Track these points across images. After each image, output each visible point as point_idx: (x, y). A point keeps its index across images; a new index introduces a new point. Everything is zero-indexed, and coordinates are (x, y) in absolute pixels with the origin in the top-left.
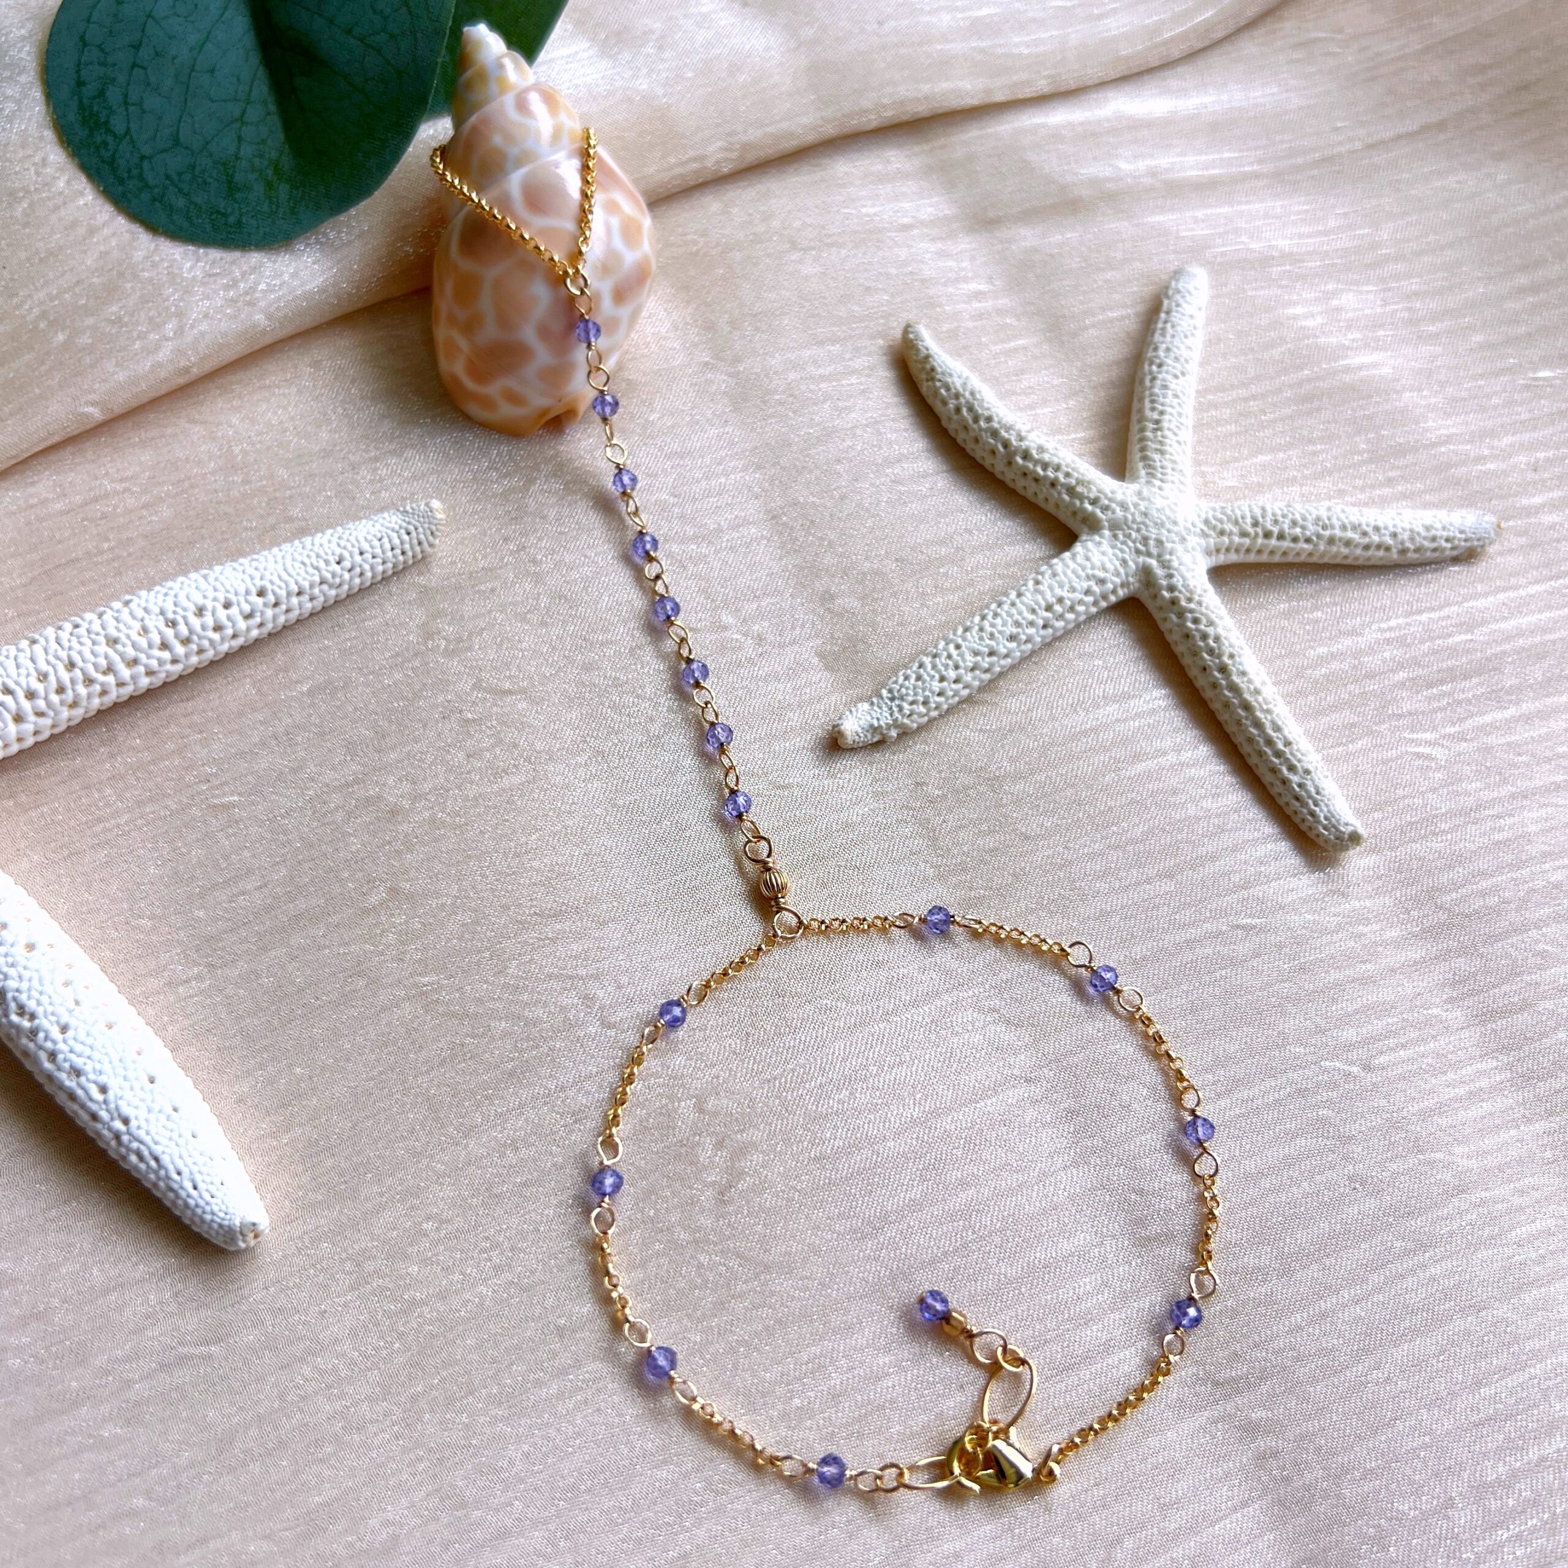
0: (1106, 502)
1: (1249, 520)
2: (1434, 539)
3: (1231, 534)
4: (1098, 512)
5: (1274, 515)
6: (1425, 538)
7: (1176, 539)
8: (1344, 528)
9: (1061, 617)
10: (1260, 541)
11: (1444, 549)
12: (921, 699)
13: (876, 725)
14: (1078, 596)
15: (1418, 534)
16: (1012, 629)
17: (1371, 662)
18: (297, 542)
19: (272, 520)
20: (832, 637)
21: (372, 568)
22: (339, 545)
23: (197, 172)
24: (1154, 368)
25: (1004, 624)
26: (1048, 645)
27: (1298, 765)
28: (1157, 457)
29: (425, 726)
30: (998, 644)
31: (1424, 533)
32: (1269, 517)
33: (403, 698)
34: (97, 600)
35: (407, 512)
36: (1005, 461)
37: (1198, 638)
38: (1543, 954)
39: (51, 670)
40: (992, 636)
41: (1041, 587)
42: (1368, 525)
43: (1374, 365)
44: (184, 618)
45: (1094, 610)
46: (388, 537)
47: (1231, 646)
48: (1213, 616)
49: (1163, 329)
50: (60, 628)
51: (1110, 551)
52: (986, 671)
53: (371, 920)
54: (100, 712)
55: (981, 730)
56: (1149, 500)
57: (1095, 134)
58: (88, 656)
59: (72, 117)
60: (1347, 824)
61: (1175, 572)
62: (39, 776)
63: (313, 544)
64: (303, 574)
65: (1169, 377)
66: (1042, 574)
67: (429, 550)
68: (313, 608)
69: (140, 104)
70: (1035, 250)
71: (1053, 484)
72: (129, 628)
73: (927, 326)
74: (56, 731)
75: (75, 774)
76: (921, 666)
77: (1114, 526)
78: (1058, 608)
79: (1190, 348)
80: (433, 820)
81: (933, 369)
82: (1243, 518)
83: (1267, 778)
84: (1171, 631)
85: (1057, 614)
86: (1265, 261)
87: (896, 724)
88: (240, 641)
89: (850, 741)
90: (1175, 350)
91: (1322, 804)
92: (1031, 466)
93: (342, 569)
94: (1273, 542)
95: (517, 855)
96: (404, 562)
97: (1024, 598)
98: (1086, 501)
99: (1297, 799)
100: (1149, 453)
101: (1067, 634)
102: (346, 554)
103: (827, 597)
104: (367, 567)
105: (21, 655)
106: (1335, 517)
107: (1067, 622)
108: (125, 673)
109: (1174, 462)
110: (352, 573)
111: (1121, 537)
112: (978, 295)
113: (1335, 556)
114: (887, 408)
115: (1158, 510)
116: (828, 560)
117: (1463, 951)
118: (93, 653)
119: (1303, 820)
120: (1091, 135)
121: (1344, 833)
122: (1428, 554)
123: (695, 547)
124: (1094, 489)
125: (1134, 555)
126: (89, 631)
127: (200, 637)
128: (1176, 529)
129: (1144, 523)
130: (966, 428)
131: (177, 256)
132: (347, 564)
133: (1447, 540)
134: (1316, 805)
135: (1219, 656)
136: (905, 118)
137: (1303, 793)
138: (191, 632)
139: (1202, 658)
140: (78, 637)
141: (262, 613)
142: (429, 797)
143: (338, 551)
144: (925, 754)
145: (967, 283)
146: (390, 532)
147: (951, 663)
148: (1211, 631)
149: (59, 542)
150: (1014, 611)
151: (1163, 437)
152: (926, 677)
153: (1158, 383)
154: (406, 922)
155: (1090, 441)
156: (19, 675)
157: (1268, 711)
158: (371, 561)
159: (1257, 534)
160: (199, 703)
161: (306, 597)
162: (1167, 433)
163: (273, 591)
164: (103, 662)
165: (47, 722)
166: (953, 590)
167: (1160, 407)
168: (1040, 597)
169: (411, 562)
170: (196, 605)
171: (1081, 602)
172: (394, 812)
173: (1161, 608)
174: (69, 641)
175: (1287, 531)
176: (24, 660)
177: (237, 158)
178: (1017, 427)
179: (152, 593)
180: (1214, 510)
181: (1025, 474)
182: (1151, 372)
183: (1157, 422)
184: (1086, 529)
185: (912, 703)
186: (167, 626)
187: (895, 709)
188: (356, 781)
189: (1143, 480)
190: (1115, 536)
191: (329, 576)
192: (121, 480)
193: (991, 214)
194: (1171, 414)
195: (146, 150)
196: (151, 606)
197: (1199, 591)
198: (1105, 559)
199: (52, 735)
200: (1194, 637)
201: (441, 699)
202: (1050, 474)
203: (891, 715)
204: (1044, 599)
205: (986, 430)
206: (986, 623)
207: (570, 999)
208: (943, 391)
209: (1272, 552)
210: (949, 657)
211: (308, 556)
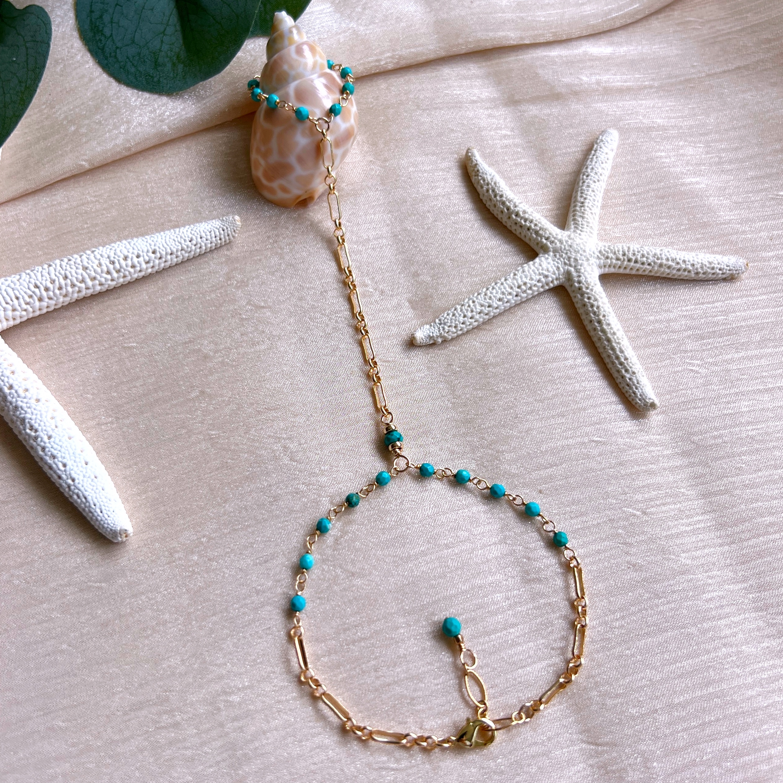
0: (553, 239)
1: (621, 253)
2: (713, 268)
3: (612, 258)
4: (549, 243)
5: (633, 251)
6: (708, 268)
7: (585, 259)
8: (667, 259)
9: (525, 292)
10: (626, 263)
11: (718, 274)
12: (454, 325)
13: (431, 335)
14: (534, 282)
15: (705, 265)
16: (500, 296)
17: (675, 326)
18: (172, 230)
19: (162, 221)
20: (416, 294)
21: (206, 245)
22: (191, 233)
23: (142, 55)
24: (585, 177)
25: (497, 293)
26: (517, 305)
27: (630, 369)
28: (580, 219)
29: (223, 319)
30: (493, 302)
31: (708, 265)
32: (631, 252)
33: (215, 306)
34: (80, 250)
35: (224, 220)
36: (507, 217)
37: (589, 306)
38: (740, 469)
39: (57, 279)
40: (490, 298)
41: (516, 277)
42: (680, 259)
43: (697, 183)
44: (118, 260)
45: (542, 290)
46: (214, 231)
47: (604, 311)
48: (597, 297)
49: (592, 159)
50: (62, 260)
51: (552, 262)
52: (486, 314)
53: (191, 405)
54: (77, 300)
55: (482, 342)
56: (573, 239)
57: (572, 62)
58: (74, 274)
59: (86, 27)
60: (650, 399)
61: (582, 275)
62: (47, 328)
63: (179, 232)
64: (173, 244)
65: (591, 182)
66: (518, 271)
67: (232, 238)
68: (177, 261)
69: (118, 23)
70: (536, 116)
71: (529, 229)
72: (93, 263)
73: (479, 150)
74: (57, 307)
75: (64, 327)
76: (455, 309)
77: (555, 251)
78: (524, 287)
79: (603, 168)
80: (223, 363)
81: (478, 171)
82: (618, 251)
83: (615, 375)
84: (577, 303)
85: (523, 290)
86: (650, 129)
87: (441, 336)
88: (143, 274)
89: (419, 342)
90: (596, 169)
91: (639, 389)
92: (519, 220)
93: (192, 244)
94: (632, 264)
95: (259, 381)
96: (221, 244)
97: (508, 282)
98: (543, 238)
99: (628, 385)
100: (577, 218)
101: (528, 300)
102: (194, 238)
103: (416, 275)
104: (203, 244)
105: (44, 271)
106: (664, 254)
107: (528, 294)
108: (90, 283)
109: (588, 222)
110: (196, 246)
111: (558, 256)
112: (505, 136)
113: (663, 273)
114: (455, 187)
115: (577, 245)
116: (419, 258)
117: (700, 463)
118: (76, 273)
119: (630, 396)
120: (570, 63)
121: (648, 403)
122: (710, 276)
123: (356, 246)
124: (548, 232)
125: (563, 265)
126: (75, 263)
127: (125, 270)
128: (584, 254)
129: (569, 250)
130: (490, 200)
131: (129, 95)
132: (194, 242)
133: (720, 270)
134: (637, 389)
135: (598, 316)
136: (480, 49)
137: (631, 383)
138: (121, 267)
139: (590, 316)
140: (70, 265)
141: (154, 261)
142: (222, 352)
143: (190, 236)
144: (454, 352)
145: (501, 130)
146: (215, 229)
147: (469, 309)
148: (595, 303)
149: (64, 223)
150: (502, 287)
151: (584, 210)
152: (457, 315)
153: (586, 184)
154: (207, 406)
155: (550, 210)
156: (42, 280)
157: (619, 343)
158: (205, 241)
159: (624, 260)
160: (122, 300)
161: (174, 256)
162: (586, 208)
163: (159, 252)
164: (80, 277)
165: (53, 302)
166: (476, 276)
167: (585, 196)
168: (515, 282)
169: (223, 244)
170: (124, 255)
171: (535, 285)
172: (206, 357)
173: (574, 291)
174: (66, 266)
175: (639, 259)
176: (45, 273)
177: (160, 50)
178: (514, 201)
179: (105, 248)
180: (605, 246)
181: (516, 223)
182: (583, 179)
183: (582, 203)
184: (542, 252)
185: (449, 327)
186: (110, 263)
187: (441, 329)
188: (190, 342)
189: (572, 230)
190: (555, 256)
191: (185, 247)
192: (95, 197)
193: (517, 97)
194: (590, 200)
195: (119, 44)
196: (104, 254)
197: (592, 284)
198: (549, 266)
199: (55, 309)
200: (587, 305)
201: (231, 308)
202: (528, 224)
203: (439, 331)
204: (517, 282)
205: (500, 201)
206: (488, 292)
207: (277, 447)
208: (482, 181)
209: (631, 269)
210: (469, 306)
211: (177, 237)
